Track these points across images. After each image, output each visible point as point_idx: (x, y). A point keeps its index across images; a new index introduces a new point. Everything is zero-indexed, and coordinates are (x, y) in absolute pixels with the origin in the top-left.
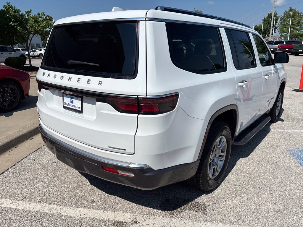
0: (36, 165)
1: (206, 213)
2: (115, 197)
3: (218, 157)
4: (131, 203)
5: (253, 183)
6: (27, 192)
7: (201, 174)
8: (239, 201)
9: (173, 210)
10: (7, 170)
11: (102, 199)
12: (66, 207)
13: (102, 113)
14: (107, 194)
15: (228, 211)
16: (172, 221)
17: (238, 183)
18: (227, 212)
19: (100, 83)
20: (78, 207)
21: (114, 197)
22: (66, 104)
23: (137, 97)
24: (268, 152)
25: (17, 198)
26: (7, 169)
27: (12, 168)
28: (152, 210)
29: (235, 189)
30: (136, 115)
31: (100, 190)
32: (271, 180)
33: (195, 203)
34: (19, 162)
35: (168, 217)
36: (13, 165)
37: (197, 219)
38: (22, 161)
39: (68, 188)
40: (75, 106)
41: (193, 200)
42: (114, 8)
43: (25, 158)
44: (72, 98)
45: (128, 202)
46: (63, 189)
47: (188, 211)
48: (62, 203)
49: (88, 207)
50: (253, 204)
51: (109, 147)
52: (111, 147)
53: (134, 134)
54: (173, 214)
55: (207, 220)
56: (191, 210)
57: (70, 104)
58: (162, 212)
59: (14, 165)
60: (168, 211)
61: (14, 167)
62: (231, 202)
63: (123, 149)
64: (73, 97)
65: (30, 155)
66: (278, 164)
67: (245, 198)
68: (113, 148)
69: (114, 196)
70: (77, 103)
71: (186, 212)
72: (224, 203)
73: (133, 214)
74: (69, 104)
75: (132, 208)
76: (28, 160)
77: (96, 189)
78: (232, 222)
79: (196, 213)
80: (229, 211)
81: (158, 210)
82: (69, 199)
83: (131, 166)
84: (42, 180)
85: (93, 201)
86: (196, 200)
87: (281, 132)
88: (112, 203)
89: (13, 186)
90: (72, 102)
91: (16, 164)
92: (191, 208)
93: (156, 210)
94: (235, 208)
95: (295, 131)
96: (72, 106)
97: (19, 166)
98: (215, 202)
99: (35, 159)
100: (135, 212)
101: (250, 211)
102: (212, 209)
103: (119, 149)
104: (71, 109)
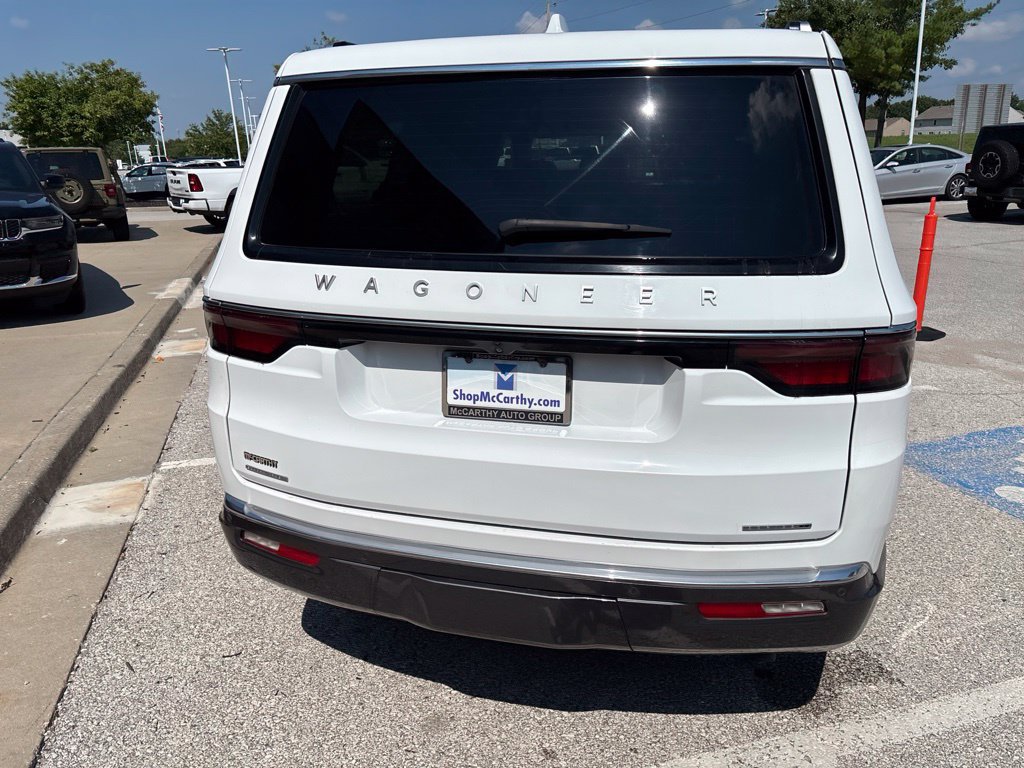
0: (162, 686)
1: (894, 677)
2: (604, 713)
4: (671, 716)
5: (903, 561)
8: (927, 618)
10: (42, 743)
11: (571, 736)
14: (565, 714)
15: (936, 655)
16: (843, 732)
18: (937, 658)
19: (710, 297)
21: (599, 715)
22: (460, 396)
23: (862, 333)
26: (38, 740)
30: (850, 398)
31: (527, 709)
33: (838, 659)
34: (63, 694)
36: (49, 715)
37: (892, 702)
38: (72, 687)
39: (402, 734)
40: (522, 399)
43: (72, 670)
44: (505, 369)
45: (661, 717)
46: (386, 747)
50: (964, 616)
51: (745, 529)
52: (754, 528)
53: (847, 467)
54: (821, 710)
56: (850, 681)
57: (494, 392)
58: (787, 713)
59: (56, 715)
60: (799, 706)
61: (63, 721)
62: (915, 627)
63: (800, 527)
64: (515, 363)
65: (79, 652)
67: (932, 608)
69: (596, 713)
70: (539, 386)
71: (846, 689)
72: (904, 635)
73: (720, 753)
74: (485, 396)
75: (693, 732)
76: (99, 675)
77: (509, 707)
79: (874, 687)
80: (937, 653)
81: (771, 714)
84: (258, 736)
85: (547, 754)
88: (618, 738)
90: (504, 385)
91: (56, 708)
92: (845, 676)
93: (765, 715)
94: (941, 641)
96: (508, 400)
99: (128, 664)
100: (717, 742)
101: (978, 637)
102: (897, 662)
103: (788, 527)
104: (500, 411)
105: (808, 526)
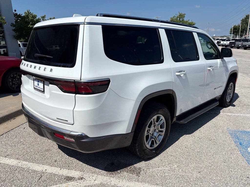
0: (24, 132)
1: (139, 175)
3: (158, 131)
4: (83, 164)
6: (11, 152)
7: (137, 144)
9: (114, 171)
10: (2, 135)
11: (63, 160)
12: (35, 164)
13: (52, 92)
14: (68, 156)
16: (110, 179)
17: (174, 154)
18: (156, 176)
19: (51, 70)
20: (43, 164)
22: (35, 86)
23: (74, 81)
24: (210, 131)
25: (2, 155)
26: (2, 134)
27: (6, 134)
28: (97, 170)
29: (170, 159)
30: (74, 95)
31: (64, 153)
32: (204, 153)
33: (133, 167)
34: (12, 129)
35: (108, 176)
38: (15, 129)
40: (40, 88)
41: (133, 164)
42: (74, 15)
43: (18, 127)
44: (38, 82)
46: (37, 151)
47: (125, 173)
48: (33, 161)
49: (51, 165)
50: (181, 171)
51: (57, 118)
52: (58, 119)
53: (73, 110)
54: (113, 174)
55: (138, 181)
56: (128, 172)
57: (38, 86)
58: (105, 172)
59: (8, 132)
60: (109, 172)
62: (163, 168)
63: (66, 121)
64: (39, 80)
65: (22, 125)
66: (215, 141)
68: (59, 119)
69: (72, 158)
70: (41, 85)
71: (124, 173)
72: (157, 169)
73: (82, 172)
74: (37, 86)
75: (83, 167)
76: (20, 128)
78: (158, 183)
79: (131, 175)
80: (158, 175)
81: (102, 171)
82: (39, 158)
83: (72, 133)
84: (24, 143)
85: (55, 161)
86: (135, 165)
87: (228, 116)
88: (70, 163)
89: (2, 146)
90: (38, 85)
91: (10, 131)
93: (100, 170)
94: (164, 173)
95: (241, 115)
96: (39, 88)
97: (12, 132)
98: (150, 167)
100: (84, 171)
101: (176, 176)
102: (145, 173)
103: (63, 120)
104: (38, 89)
105: (67, 121)
